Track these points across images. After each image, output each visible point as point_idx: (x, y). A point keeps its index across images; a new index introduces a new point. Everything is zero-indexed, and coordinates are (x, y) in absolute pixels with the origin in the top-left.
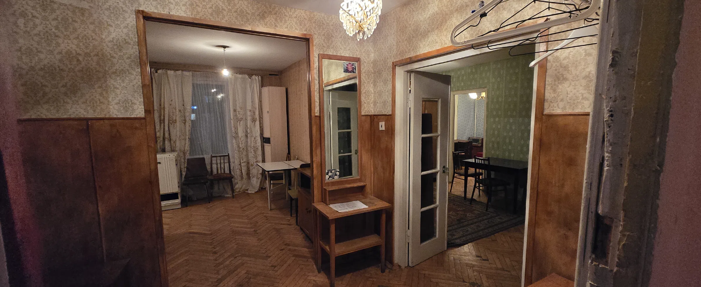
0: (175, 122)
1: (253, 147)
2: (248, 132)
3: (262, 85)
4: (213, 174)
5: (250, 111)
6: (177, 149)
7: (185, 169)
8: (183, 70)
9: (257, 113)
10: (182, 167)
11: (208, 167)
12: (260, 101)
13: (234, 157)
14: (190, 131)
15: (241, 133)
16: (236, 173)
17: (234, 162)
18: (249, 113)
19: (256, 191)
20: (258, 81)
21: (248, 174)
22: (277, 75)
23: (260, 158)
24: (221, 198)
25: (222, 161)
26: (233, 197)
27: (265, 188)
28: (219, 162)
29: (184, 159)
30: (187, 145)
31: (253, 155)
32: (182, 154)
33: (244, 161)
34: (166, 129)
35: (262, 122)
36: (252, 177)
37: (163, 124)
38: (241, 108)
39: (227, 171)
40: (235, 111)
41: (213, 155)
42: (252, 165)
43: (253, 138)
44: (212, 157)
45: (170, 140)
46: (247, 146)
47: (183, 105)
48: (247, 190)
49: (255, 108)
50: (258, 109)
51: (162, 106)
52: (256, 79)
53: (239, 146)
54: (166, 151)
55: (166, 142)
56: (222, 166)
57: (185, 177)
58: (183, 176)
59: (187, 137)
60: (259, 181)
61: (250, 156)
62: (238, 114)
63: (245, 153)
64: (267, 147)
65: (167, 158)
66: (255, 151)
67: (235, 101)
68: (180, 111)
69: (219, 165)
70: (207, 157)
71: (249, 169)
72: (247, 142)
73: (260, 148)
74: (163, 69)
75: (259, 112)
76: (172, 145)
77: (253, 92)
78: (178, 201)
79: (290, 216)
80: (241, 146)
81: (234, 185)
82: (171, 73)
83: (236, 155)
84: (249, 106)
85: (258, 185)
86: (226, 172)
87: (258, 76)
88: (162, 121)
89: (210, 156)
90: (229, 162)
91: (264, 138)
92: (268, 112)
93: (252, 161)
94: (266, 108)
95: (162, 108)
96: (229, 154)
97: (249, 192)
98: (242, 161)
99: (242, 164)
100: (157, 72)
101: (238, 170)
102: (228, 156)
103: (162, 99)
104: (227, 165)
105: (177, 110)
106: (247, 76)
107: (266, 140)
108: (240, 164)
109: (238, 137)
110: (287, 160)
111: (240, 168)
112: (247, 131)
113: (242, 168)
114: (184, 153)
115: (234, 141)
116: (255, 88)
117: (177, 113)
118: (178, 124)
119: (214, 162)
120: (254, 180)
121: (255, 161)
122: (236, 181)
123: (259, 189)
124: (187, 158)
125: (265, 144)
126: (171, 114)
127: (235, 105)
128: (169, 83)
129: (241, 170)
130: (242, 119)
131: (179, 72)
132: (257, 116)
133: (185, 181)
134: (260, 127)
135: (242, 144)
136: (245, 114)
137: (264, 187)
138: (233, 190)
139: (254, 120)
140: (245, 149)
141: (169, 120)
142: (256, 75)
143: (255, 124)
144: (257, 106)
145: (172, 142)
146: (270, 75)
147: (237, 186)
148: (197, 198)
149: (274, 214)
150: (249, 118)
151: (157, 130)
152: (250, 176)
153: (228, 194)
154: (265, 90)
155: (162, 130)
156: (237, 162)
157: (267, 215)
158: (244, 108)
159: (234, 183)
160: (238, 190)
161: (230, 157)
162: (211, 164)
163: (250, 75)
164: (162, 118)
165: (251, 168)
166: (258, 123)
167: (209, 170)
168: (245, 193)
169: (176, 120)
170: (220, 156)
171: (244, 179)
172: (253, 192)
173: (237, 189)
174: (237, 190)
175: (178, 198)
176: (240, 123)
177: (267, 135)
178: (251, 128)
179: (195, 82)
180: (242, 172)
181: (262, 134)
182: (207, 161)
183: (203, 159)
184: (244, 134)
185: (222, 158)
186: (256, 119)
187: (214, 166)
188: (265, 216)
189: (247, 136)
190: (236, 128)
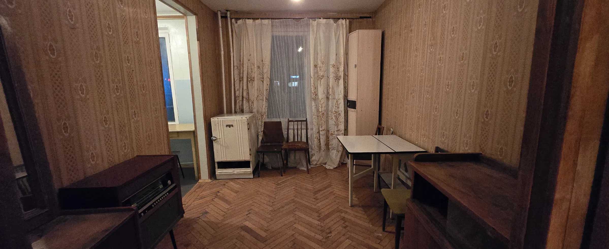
0: (253, 80)
1: (334, 112)
2: (330, 94)
3: (350, 30)
4: (290, 141)
5: (334, 66)
6: (255, 110)
7: (262, 133)
8: (262, 19)
9: (342, 69)
10: (259, 131)
11: (285, 133)
12: (346, 54)
13: (312, 122)
14: (268, 91)
15: (321, 95)
16: (314, 143)
17: (312, 129)
18: (332, 70)
19: (335, 167)
20: (344, 26)
21: (327, 144)
22: (370, 17)
23: (342, 127)
24: (295, 170)
25: (299, 127)
26: (308, 171)
27: (346, 164)
28: (296, 127)
29: (262, 122)
30: (264, 106)
31: (334, 123)
32: (259, 116)
33: (323, 129)
34: (245, 88)
35: (346, 81)
36: (331, 149)
37: (242, 81)
38: (323, 63)
39: (304, 140)
40: (316, 66)
41: (290, 119)
42: (332, 134)
43: (335, 101)
44: (289, 121)
45: (248, 100)
46: (327, 110)
47: (262, 61)
48: (325, 164)
49: (340, 63)
50: (343, 63)
51: (242, 63)
52: (343, 23)
53: (318, 111)
54: (244, 112)
55: (244, 102)
56: (299, 132)
57: (262, 142)
58: (260, 141)
59: (264, 98)
60: (340, 154)
61: (330, 123)
62: (319, 70)
63: (324, 119)
64: (352, 113)
65: (239, 120)
66: (337, 119)
67: (316, 53)
68: (259, 67)
69: (296, 131)
70: (284, 121)
71: (328, 138)
72: (327, 105)
73: (343, 114)
74: (243, 19)
75: (344, 67)
76: (250, 105)
77: (338, 43)
78: (250, 170)
79: (381, 229)
80: (320, 110)
81: (310, 156)
82: (249, 22)
83: (314, 120)
84: (332, 62)
85: (338, 160)
86: (302, 141)
87: (346, 20)
88: (241, 79)
89: (287, 120)
90: (307, 129)
91: (348, 101)
92: (356, 66)
93: (333, 129)
94: (353, 60)
95: (241, 65)
96: (306, 119)
97: (328, 167)
98: (321, 129)
99: (321, 132)
100: (236, 23)
101: (315, 140)
102: (306, 121)
103: (242, 53)
104: (304, 132)
105: (256, 66)
106: (332, 21)
107: (351, 104)
108: (319, 132)
109: (318, 99)
110: (376, 134)
111: (318, 137)
112: (328, 93)
113: (321, 136)
114: (262, 116)
115: (313, 104)
116: (341, 35)
117: (256, 69)
118: (256, 82)
119: (291, 127)
120: (333, 153)
121: (336, 129)
122: (313, 152)
123: (339, 164)
124: (263, 121)
125: (349, 109)
126: (250, 71)
127: (316, 59)
128: (248, 35)
129: (320, 139)
130: (323, 76)
131: (258, 22)
132: (341, 74)
133: (261, 146)
134: (345, 87)
135: (322, 107)
136: (327, 70)
137: (345, 162)
138: (309, 161)
139: (337, 78)
140: (325, 114)
141: (247, 78)
142: (342, 19)
143: (338, 83)
144: (342, 60)
145: (250, 102)
146: (361, 18)
147: (314, 158)
148: (272, 167)
149: (356, 216)
150: (332, 76)
151: (236, 89)
152: (329, 147)
153: (303, 166)
154: (354, 35)
155: (241, 89)
156: (315, 130)
157: (346, 216)
158: (326, 62)
159: (310, 154)
160: (316, 162)
161: (308, 123)
162: (288, 129)
163: (336, 19)
164: (241, 75)
165: (331, 137)
166: (341, 81)
167: (285, 136)
168: (321, 168)
169: (254, 78)
170: (298, 121)
171: (322, 151)
172: (332, 168)
173: (313, 161)
174: (314, 163)
175: (249, 167)
176: (320, 81)
177: (352, 97)
178: (333, 88)
179: (275, 34)
180: (320, 141)
181: (346, 96)
182: (284, 126)
183: (280, 123)
184: (324, 96)
185: (300, 123)
186: (340, 77)
187: (291, 132)
188: (343, 219)
189: (328, 98)
190: (316, 88)
